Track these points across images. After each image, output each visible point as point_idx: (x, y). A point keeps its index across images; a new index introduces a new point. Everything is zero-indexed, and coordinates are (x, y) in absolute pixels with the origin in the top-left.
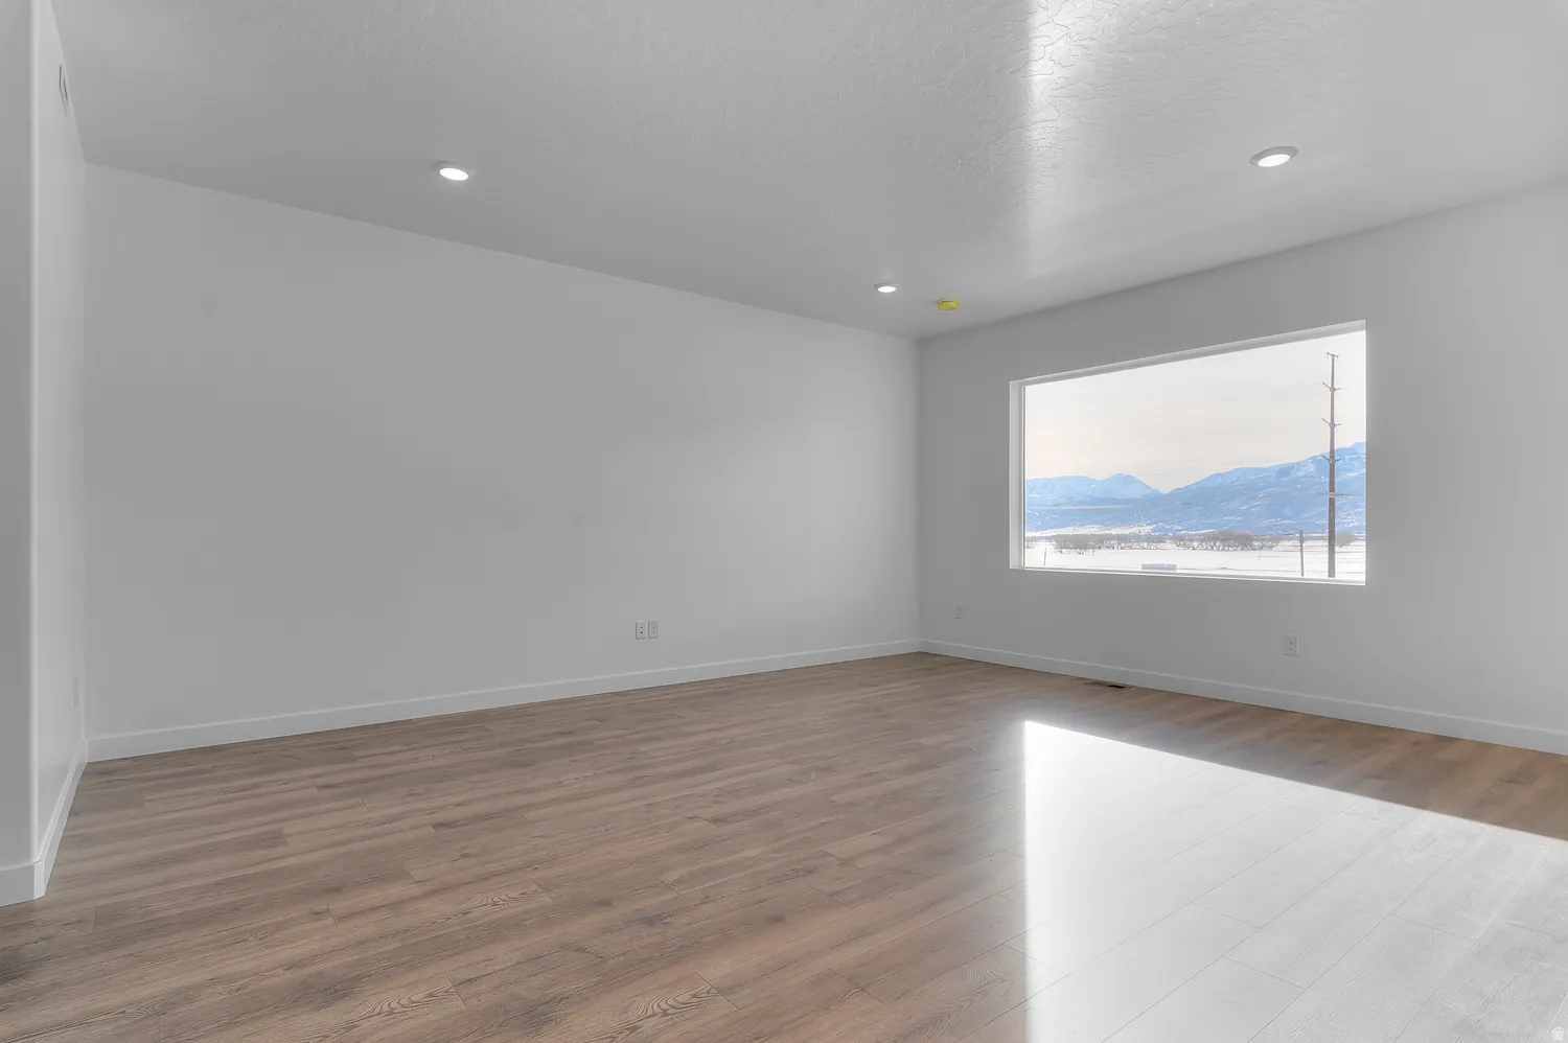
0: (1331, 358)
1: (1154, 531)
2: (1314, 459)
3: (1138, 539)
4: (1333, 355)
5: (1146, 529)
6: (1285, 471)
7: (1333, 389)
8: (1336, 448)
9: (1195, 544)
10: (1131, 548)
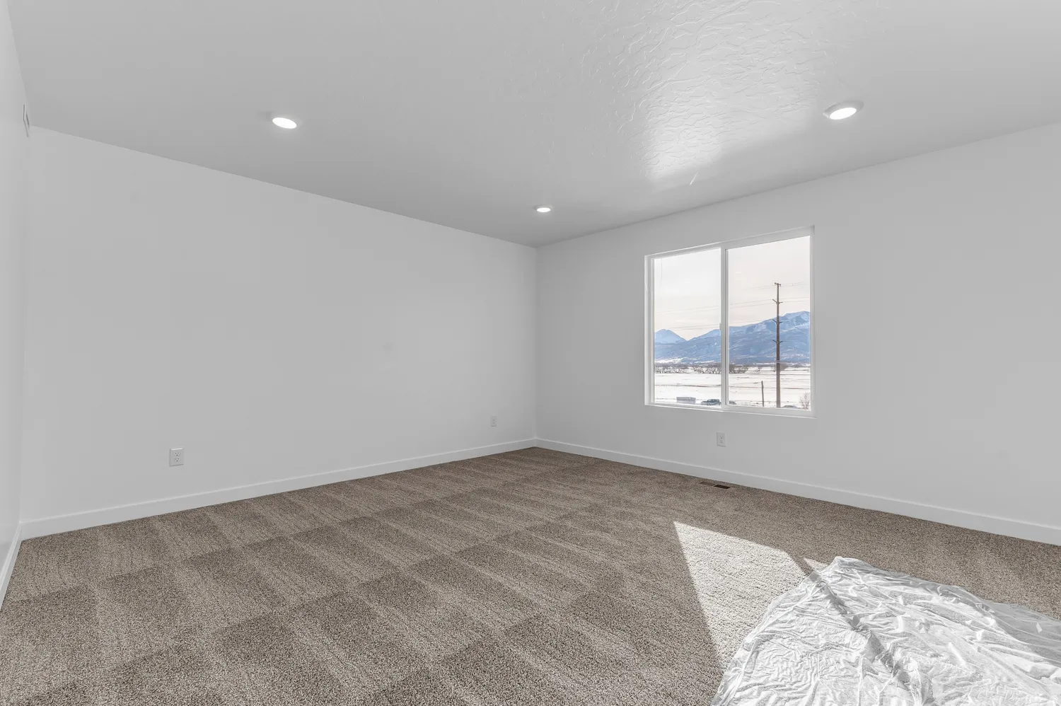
0: (776, 286)
1: (682, 361)
2: (766, 323)
3: (674, 366)
4: (778, 284)
5: (678, 360)
6: (751, 328)
7: (778, 303)
8: (780, 315)
9: (704, 369)
10: (670, 372)
